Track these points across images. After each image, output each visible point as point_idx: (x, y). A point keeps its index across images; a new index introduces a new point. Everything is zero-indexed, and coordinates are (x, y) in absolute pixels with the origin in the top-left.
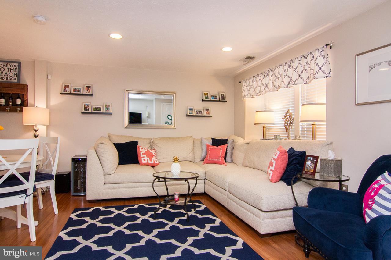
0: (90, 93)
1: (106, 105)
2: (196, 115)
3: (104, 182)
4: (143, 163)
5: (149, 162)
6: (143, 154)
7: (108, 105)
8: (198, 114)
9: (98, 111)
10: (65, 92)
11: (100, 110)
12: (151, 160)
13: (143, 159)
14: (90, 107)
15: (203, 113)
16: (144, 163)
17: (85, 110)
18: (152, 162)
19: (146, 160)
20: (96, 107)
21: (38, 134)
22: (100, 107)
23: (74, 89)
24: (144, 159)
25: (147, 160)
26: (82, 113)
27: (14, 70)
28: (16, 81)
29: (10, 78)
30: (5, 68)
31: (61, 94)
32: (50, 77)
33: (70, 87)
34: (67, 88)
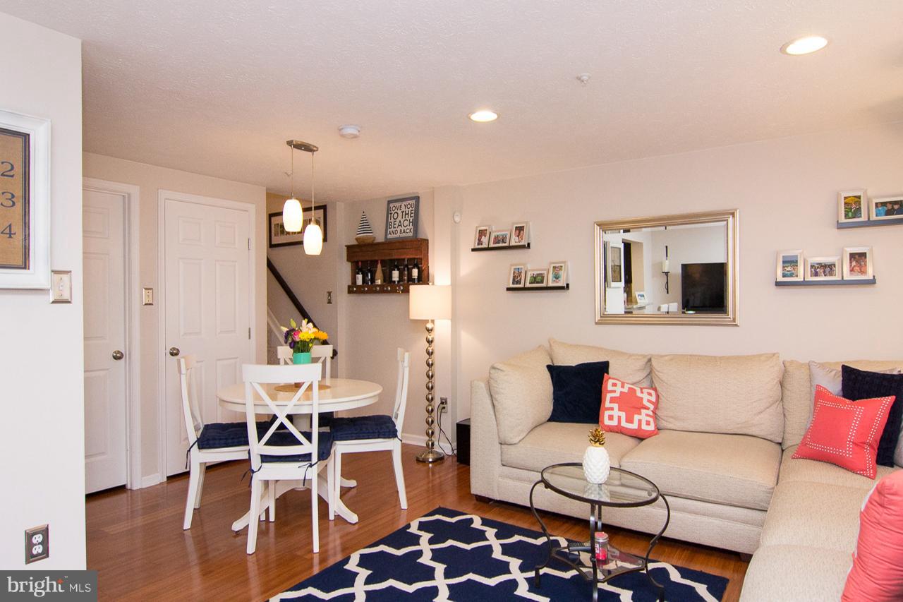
0: (524, 243)
1: (554, 267)
2: (809, 278)
3: (502, 461)
4: (606, 426)
5: (624, 424)
6: (613, 400)
7: (557, 267)
8: (816, 274)
9: (538, 283)
10: (480, 246)
11: (542, 282)
12: (630, 420)
13: (607, 413)
14: (523, 275)
15: (837, 269)
16: (608, 426)
17: (513, 283)
18: (634, 426)
19: (616, 418)
20: (536, 273)
21: (433, 338)
22: (542, 274)
23: (495, 238)
24: (612, 414)
25: (619, 417)
26: (508, 289)
27: (408, 214)
28: (411, 234)
29: (403, 230)
30: (399, 212)
31: (473, 250)
32: (457, 219)
33: (488, 235)
34: (483, 237)
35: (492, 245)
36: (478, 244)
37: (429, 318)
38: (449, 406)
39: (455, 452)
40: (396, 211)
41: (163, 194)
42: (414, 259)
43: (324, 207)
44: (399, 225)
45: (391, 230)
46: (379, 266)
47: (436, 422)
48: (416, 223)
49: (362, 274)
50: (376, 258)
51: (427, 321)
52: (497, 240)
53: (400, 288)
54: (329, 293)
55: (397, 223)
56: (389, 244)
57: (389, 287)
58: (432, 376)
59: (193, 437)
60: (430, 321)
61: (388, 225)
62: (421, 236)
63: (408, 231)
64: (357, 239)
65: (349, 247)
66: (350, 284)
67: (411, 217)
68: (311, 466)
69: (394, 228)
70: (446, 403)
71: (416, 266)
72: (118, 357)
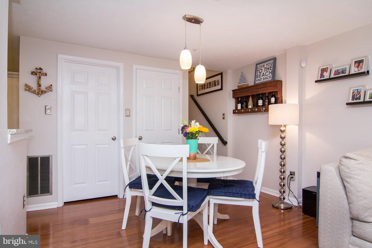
0: (363, 71)
3: (352, 232)
10: (322, 79)
14: (362, 93)
17: (353, 100)
21: (285, 136)
23: (335, 72)
26: (348, 104)
27: (269, 68)
28: (271, 79)
29: (266, 77)
30: (263, 69)
31: (316, 82)
32: (303, 65)
33: (329, 71)
34: (325, 72)
35: (332, 76)
36: (321, 77)
37: (282, 123)
38: (296, 177)
39: (301, 204)
40: (261, 68)
41: (135, 67)
42: (273, 92)
43: (221, 74)
44: (263, 76)
45: (258, 79)
46: (251, 99)
47: (286, 185)
48: (274, 73)
49: (241, 103)
50: (249, 94)
51: (281, 126)
52: (337, 72)
53: (263, 109)
54: (224, 114)
55: (262, 75)
56: (256, 86)
57: (257, 109)
58: (284, 158)
59: (127, 182)
60: (283, 126)
61: (256, 76)
62: (277, 78)
63: (269, 77)
64: (238, 86)
65: (233, 91)
66: (235, 109)
67: (270, 70)
68: (183, 215)
69: (260, 77)
70: (294, 175)
71: (274, 96)
72: (114, 139)
